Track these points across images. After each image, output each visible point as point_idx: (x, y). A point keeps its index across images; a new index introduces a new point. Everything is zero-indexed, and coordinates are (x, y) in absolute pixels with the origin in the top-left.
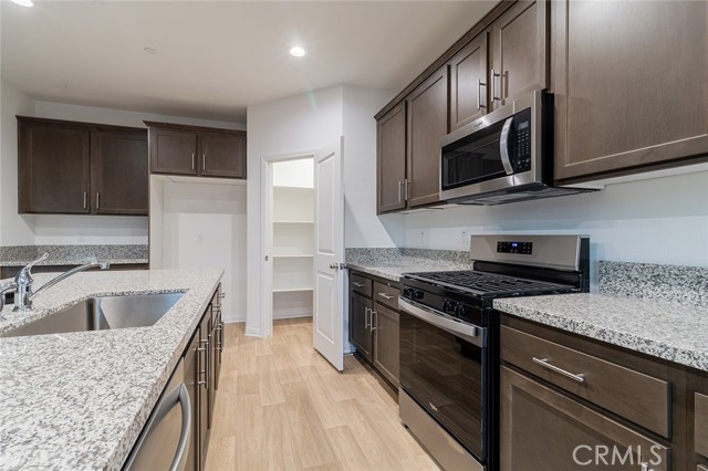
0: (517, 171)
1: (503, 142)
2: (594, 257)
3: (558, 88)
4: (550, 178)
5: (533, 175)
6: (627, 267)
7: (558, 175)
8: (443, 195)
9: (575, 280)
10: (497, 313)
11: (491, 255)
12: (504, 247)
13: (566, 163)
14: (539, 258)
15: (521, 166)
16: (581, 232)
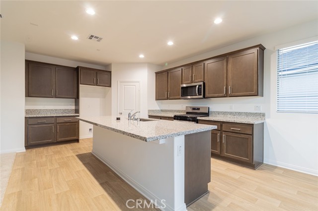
0: (199, 95)
1: (197, 89)
2: (210, 111)
3: (206, 82)
4: (204, 97)
5: (202, 96)
6: (215, 112)
7: (206, 97)
8: (181, 97)
9: (207, 114)
10: (198, 120)
11: (191, 111)
12: (194, 109)
13: (207, 95)
14: (201, 111)
15: (200, 94)
16: (208, 106)
